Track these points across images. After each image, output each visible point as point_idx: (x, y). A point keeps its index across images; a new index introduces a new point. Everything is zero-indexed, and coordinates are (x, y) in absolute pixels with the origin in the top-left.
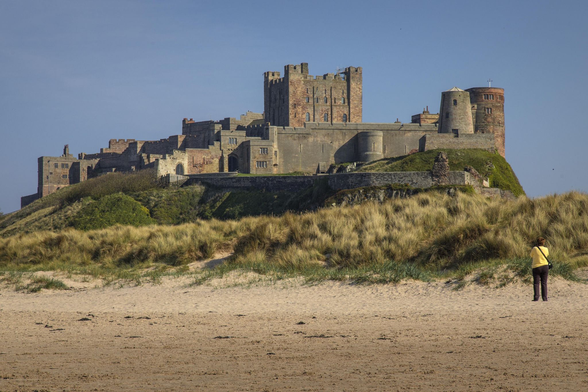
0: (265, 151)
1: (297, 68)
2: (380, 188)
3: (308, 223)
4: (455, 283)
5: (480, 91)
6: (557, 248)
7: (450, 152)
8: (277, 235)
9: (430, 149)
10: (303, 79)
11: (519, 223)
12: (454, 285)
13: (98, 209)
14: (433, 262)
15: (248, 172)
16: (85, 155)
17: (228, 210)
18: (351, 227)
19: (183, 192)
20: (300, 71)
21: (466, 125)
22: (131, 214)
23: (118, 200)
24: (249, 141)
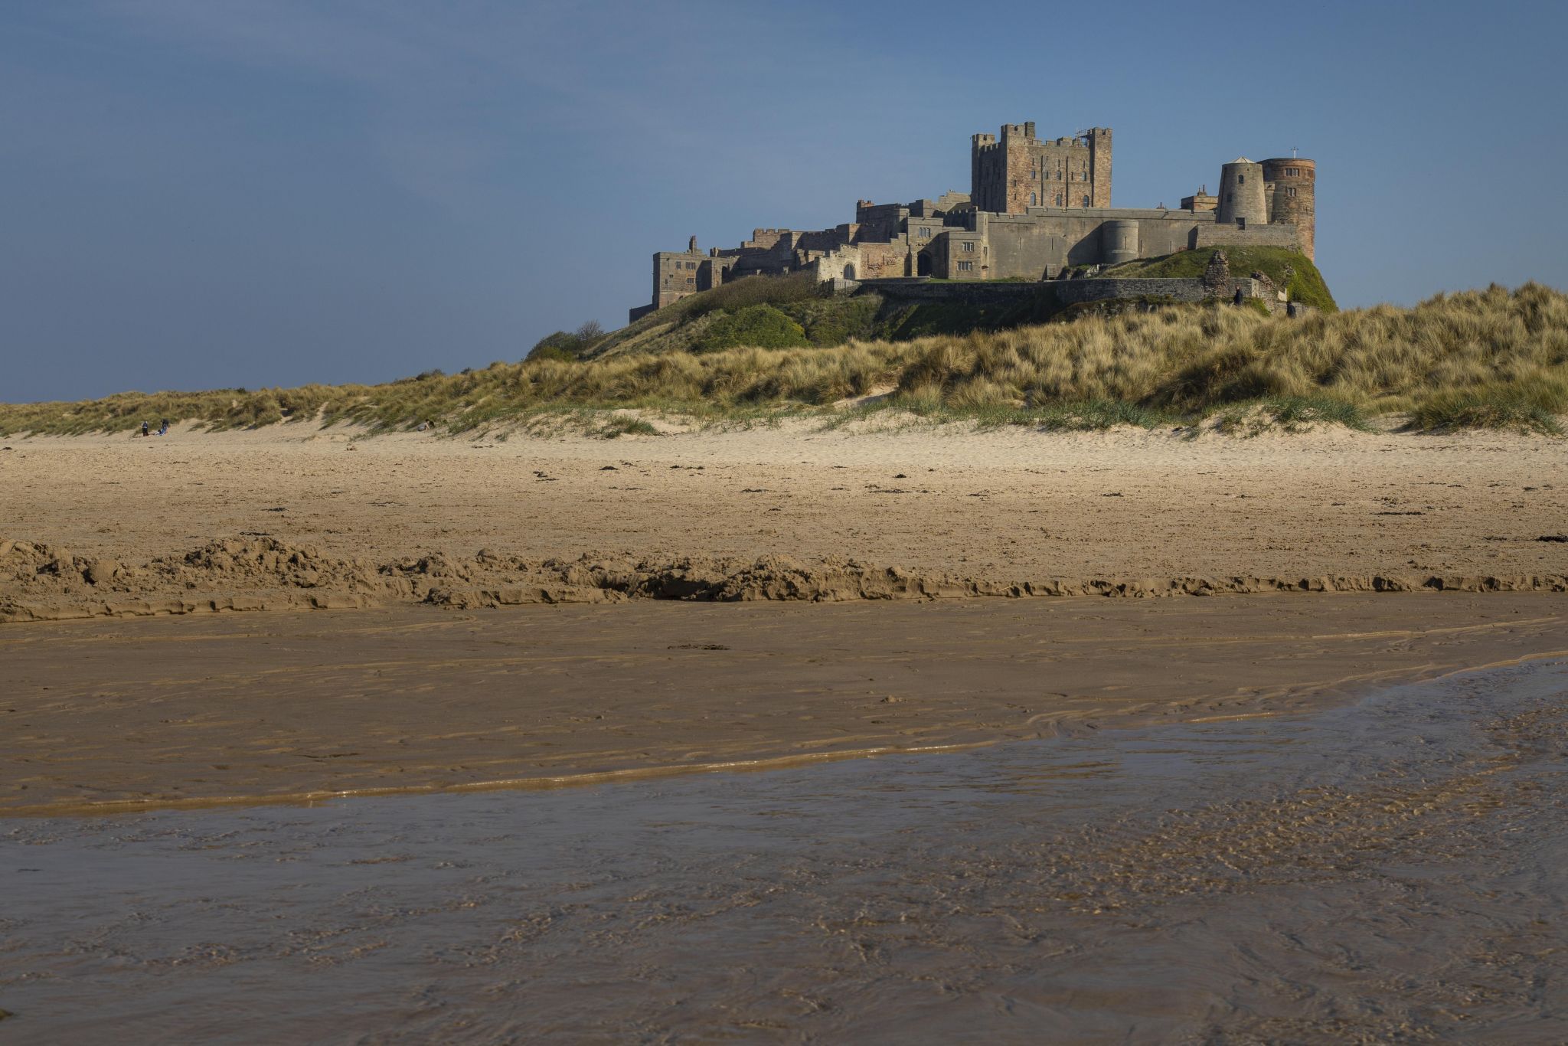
0: (970, 247)
1: (1019, 129)
2: (1129, 301)
3: (1004, 345)
4: (1187, 430)
5: (1281, 163)
6: (1353, 384)
7: (1231, 250)
8: (959, 362)
9: (1204, 246)
10: (1027, 144)
11: (1301, 349)
12: (1185, 434)
13: (733, 326)
14: (1177, 403)
15: (946, 277)
16: (719, 251)
17: (914, 330)
18: (1064, 352)
19: (852, 304)
20: (1023, 134)
21: (1256, 212)
22: (778, 334)
23: (761, 315)
24: (948, 233)
